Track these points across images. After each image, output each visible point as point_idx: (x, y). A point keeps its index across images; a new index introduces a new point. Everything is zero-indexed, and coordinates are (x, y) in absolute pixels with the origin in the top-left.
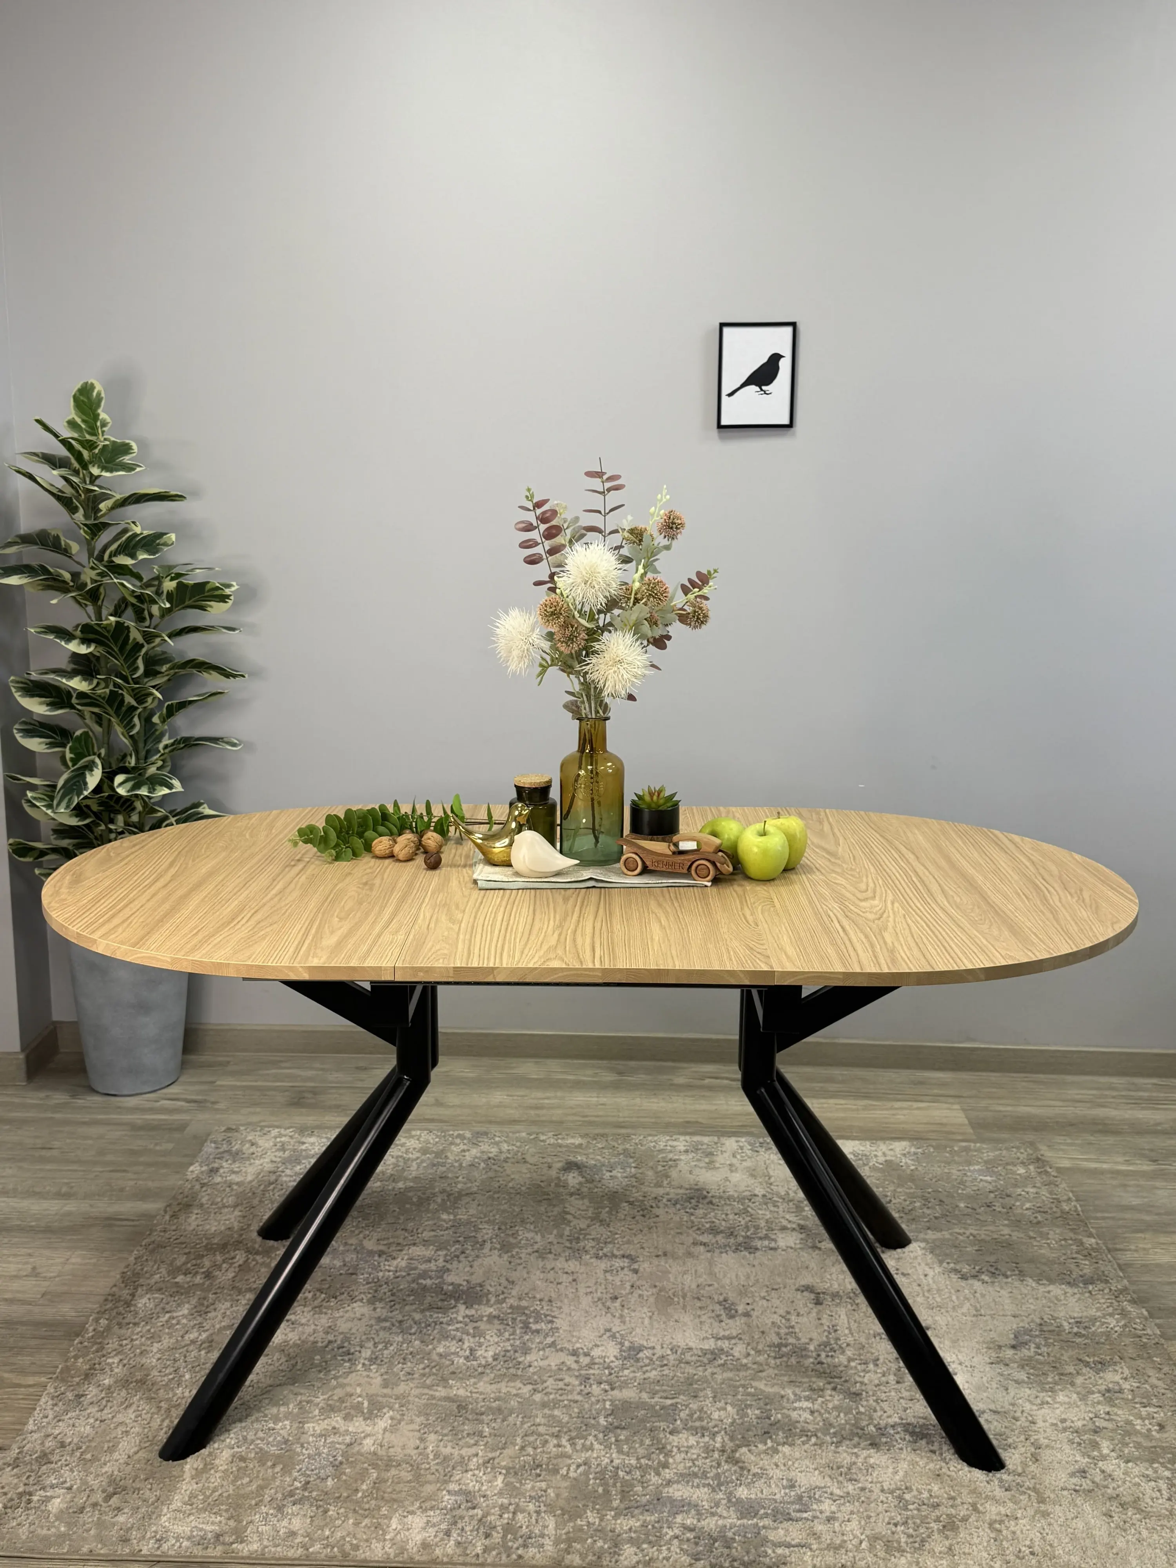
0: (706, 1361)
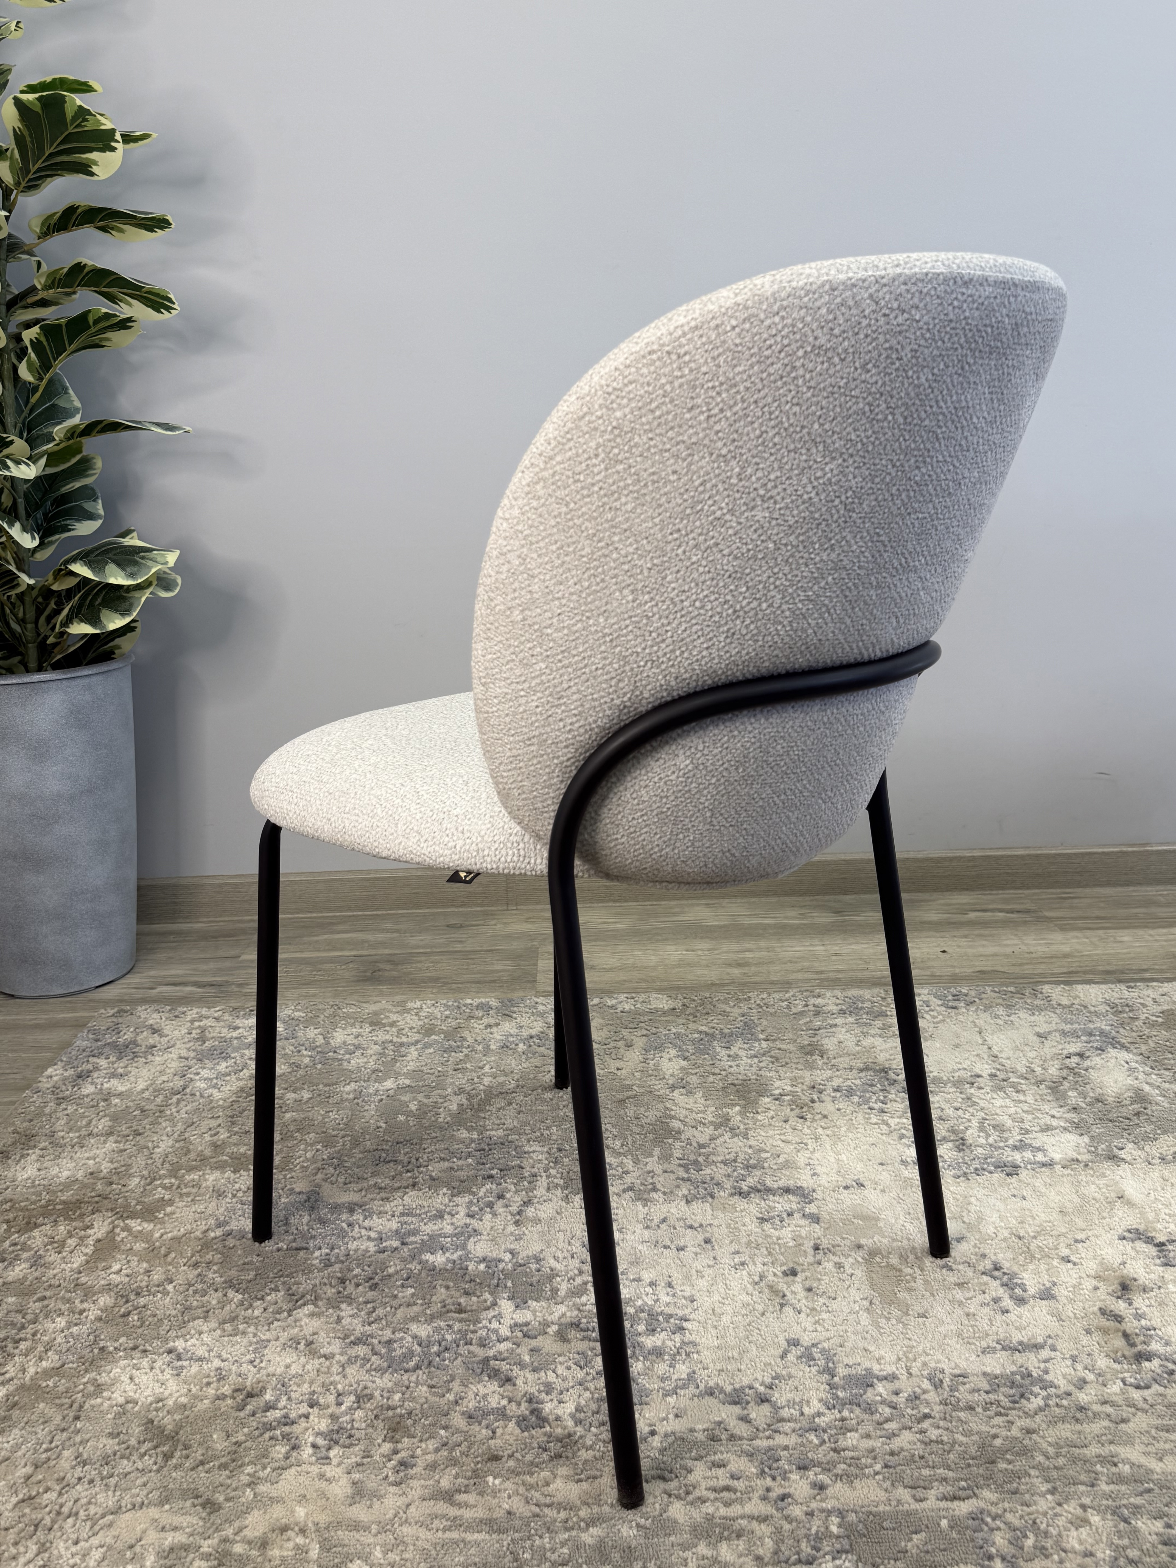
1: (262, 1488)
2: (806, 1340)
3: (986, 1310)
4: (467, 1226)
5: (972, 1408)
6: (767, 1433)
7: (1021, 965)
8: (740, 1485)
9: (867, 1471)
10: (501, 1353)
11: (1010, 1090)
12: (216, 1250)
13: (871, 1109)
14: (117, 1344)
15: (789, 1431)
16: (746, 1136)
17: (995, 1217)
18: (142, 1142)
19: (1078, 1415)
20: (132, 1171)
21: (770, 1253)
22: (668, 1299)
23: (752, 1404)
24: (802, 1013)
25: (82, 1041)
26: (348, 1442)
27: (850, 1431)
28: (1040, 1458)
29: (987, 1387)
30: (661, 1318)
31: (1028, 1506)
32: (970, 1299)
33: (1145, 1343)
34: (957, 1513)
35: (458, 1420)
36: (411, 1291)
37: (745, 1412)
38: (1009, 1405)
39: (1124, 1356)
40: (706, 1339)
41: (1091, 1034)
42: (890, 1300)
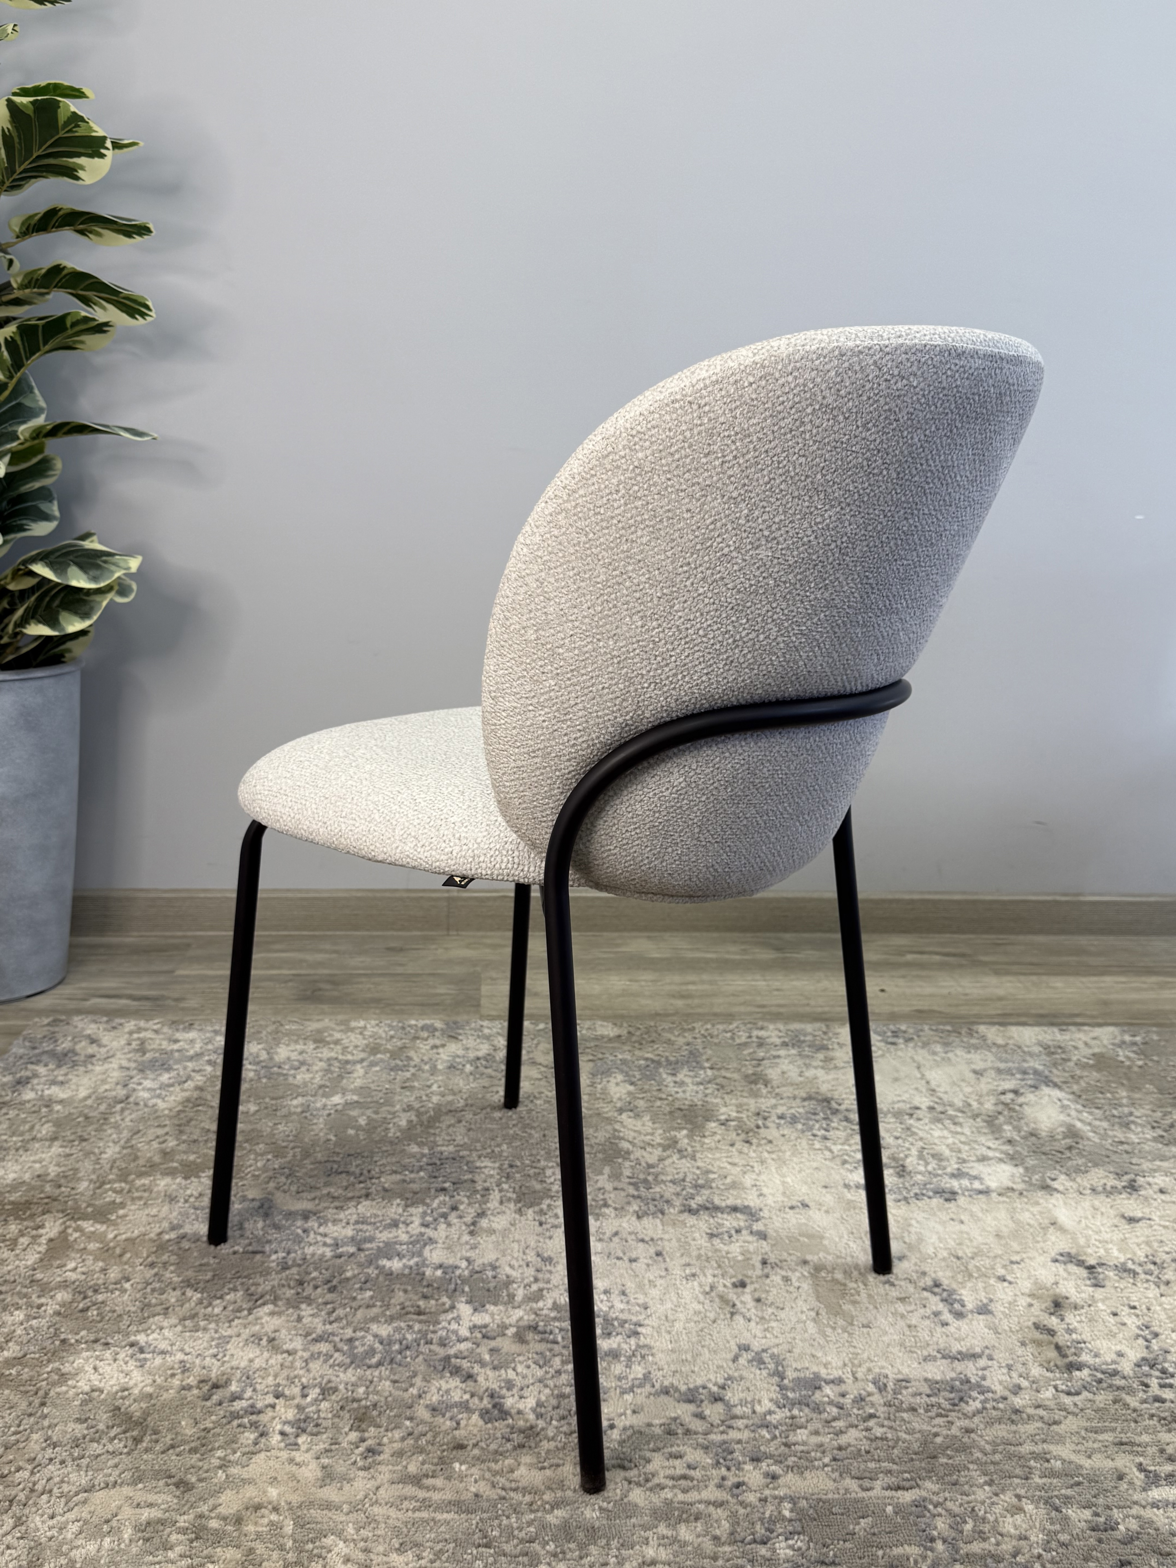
1: (234, 1471)
2: (756, 1346)
3: (927, 1322)
4: (422, 1234)
5: (913, 1410)
6: (721, 1429)
7: (957, 1005)
8: (697, 1474)
9: (816, 1463)
10: (461, 1352)
11: (947, 1122)
12: (171, 1251)
13: (814, 1135)
14: (78, 1337)
15: (742, 1427)
16: (694, 1158)
17: (934, 1239)
18: (88, 1148)
19: (1014, 1417)
20: (80, 1175)
21: (719, 1266)
22: (622, 1306)
23: (706, 1402)
24: (745, 1045)
25: (18, 1048)
26: (315, 1430)
27: (800, 1428)
28: (978, 1455)
29: (929, 1392)
30: (616, 1323)
31: (967, 1495)
32: (912, 1312)
33: (1075, 1354)
34: (901, 1501)
35: (422, 1413)
36: (369, 1293)
37: (700, 1410)
38: (949, 1407)
39: (1056, 1365)
40: (661, 1343)
41: (1025, 1073)
42: (836, 1311)
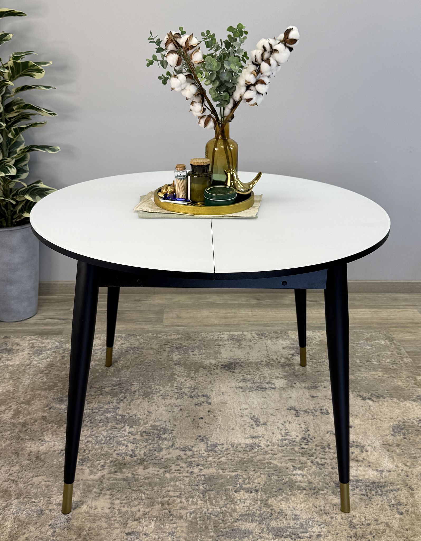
0: (248, 449)
3: (249, 428)
4: (116, 406)
5: (240, 452)
6: (191, 458)
9: (213, 466)
11: (270, 366)
13: (230, 371)
14: (25, 438)
15: (196, 457)
16: (195, 380)
19: (265, 453)
22: (169, 425)
23: (188, 451)
27: (210, 457)
28: (254, 463)
29: (245, 447)
31: (248, 473)
34: (232, 475)
35: (115, 456)
37: (186, 453)
